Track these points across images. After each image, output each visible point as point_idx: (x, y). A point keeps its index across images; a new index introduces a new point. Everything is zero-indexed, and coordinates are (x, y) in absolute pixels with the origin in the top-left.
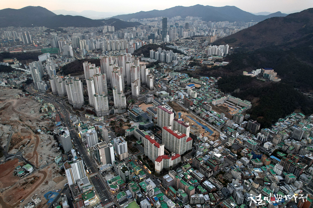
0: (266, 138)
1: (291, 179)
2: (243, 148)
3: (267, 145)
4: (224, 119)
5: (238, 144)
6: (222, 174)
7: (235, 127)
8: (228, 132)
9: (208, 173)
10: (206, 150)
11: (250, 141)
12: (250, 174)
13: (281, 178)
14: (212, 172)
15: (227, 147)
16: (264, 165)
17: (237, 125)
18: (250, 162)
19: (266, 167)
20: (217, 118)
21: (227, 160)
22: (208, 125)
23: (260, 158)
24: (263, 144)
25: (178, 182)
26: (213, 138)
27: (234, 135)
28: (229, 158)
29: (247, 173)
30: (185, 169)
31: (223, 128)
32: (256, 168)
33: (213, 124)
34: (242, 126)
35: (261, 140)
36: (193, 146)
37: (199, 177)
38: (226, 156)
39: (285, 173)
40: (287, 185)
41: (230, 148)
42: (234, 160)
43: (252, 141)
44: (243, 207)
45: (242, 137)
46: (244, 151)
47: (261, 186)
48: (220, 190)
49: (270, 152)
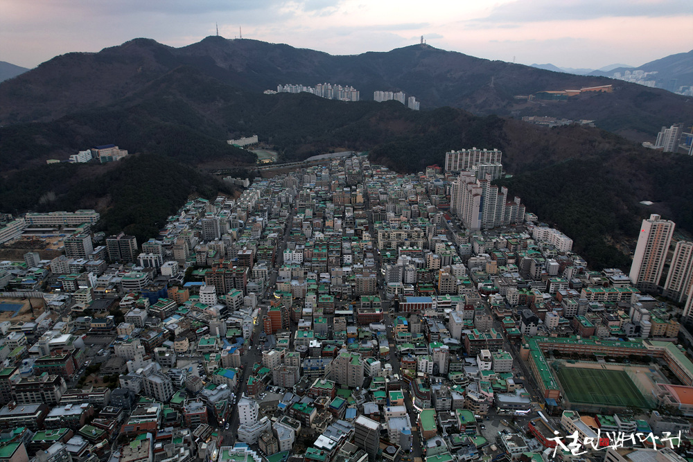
2: (119, 299)
4: (39, 265)
5: (103, 296)
6: (94, 372)
7: (78, 265)
8: (65, 284)
9: (52, 389)
10: (20, 349)
12: (160, 332)
13: (221, 307)
14: (63, 380)
17: (82, 262)
18: (150, 315)
19: (184, 305)
20: (16, 271)
21: (94, 340)
23: (165, 296)
24: (159, 272)
26: (28, 316)
28: (96, 333)
29: (153, 335)
31: (49, 284)
32: (167, 319)
33: (10, 287)
34: (97, 257)
35: (152, 265)
38: (87, 335)
39: (222, 296)
40: (235, 312)
41: (87, 312)
42: (111, 331)
43: (135, 274)
44: (176, 399)
45: (107, 278)
46: (125, 301)
47: (193, 343)
48: (106, 403)
49: (180, 278)
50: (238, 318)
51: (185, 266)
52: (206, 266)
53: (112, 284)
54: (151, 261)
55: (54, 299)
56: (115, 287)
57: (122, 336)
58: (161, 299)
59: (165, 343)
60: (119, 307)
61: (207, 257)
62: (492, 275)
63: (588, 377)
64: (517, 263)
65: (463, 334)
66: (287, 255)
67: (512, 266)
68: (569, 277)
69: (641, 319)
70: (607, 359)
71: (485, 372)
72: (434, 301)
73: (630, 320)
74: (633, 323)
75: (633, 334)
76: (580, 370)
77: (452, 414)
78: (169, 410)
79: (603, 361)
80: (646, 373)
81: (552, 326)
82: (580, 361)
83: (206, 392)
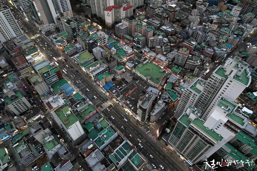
6: (178, 22)
12: (208, 18)
14: (169, 19)
16: (221, 11)
18: (207, 10)
21: (182, 11)
23: (217, 4)
25: (133, 28)
29: (205, 18)
30: (139, 19)
36: (145, 3)
37: (155, 23)
40: (245, 24)
42: (189, 11)
44: (203, 44)
46: (199, 1)
47: (218, 28)
50: (245, 27)
57: (192, 14)
58: (214, 5)
59: (208, 23)
60: (196, 3)
78: (199, 46)
83: (216, 48)
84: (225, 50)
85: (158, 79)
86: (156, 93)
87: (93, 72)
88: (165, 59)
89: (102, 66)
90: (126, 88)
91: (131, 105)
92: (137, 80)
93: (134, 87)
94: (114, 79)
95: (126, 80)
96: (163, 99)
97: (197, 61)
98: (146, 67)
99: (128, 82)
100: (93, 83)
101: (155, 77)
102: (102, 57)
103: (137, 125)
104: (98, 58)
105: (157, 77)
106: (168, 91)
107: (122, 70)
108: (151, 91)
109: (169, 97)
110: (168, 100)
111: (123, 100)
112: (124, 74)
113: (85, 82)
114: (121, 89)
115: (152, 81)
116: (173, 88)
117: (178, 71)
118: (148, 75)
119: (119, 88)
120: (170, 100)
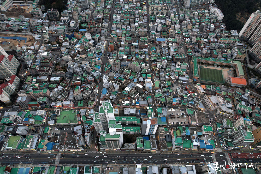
0: (68, 19)
1: (98, 38)
2: (58, 37)
3: (72, 24)
4: (26, 21)
5: (53, 36)
6: (58, 65)
7: (40, 22)
8: (38, 30)
9: (49, 72)
10: (33, 56)
11: (60, 28)
12: (75, 51)
13: (93, 41)
14: (50, 69)
15: (46, 43)
16: (79, 40)
17: (40, 21)
18: (70, 44)
19: (81, 40)
20: (18, 23)
21: (54, 53)
22: (16, 34)
23: (74, 36)
24: (69, 25)
25: (32, 95)
26: (30, 43)
27: (45, 30)
28: (54, 50)
29: (73, 52)
30: (29, 82)
31: (32, 29)
32: (76, 45)
33: (19, 30)
34: (46, 18)
35: (66, 22)
36: (19, 60)
37: (44, 79)
38: (51, 51)
39: (93, 36)
40: (98, 43)
41: (49, 42)
42: (59, 50)
43: (61, 27)
44: (84, 75)
45: (51, 27)
46: (60, 38)
47: (86, 55)
48: (64, 76)
49: (77, 28)
50: (99, 46)
51: (78, 22)
52: (85, 22)
53: (54, 30)
54: (65, 20)
55: (36, 36)
56: (55, 31)
57: (63, 52)
58: (72, 38)
59: (77, 55)
60: (59, 40)
61: (86, 18)
62: (189, 30)
63: (209, 72)
64: (199, 25)
65: (173, 54)
66: (115, 17)
67: (197, 26)
68: (217, 33)
69: (234, 53)
70: (218, 66)
71: (178, 69)
72: (166, 40)
73: (231, 53)
74: (231, 54)
75: (230, 57)
76: (208, 69)
77: (165, 82)
78: (83, 79)
79: (216, 66)
80: (228, 71)
81: (204, 53)
82: (209, 66)
83: (93, 73)
84: (98, 71)
85: (75, 119)
86: (80, 129)
87: (32, 147)
88: (70, 102)
89: (34, 138)
90: (61, 139)
91: (73, 147)
92: (63, 128)
93: (65, 134)
94: (49, 139)
95: (57, 133)
96: (86, 129)
97: (88, 91)
98: (62, 116)
99: (59, 134)
100: (37, 153)
101: (72, 119)
102: (28, 131)
103: (84, 153)
104: (26, 134)
105: (73, 118)
106: (85, 122)
107: (49, 130)
108: (77, 129)
109: (89, 126)
110: (89, 128)
111: (66, 147)
112: (52, 130)
113: (31, 156)
114: (59, 141)
115: (73, 123)
116: (87, 118)
117: (82, 105)
118: (68, 120)
119: (57, 142)
120: (90, 127)
